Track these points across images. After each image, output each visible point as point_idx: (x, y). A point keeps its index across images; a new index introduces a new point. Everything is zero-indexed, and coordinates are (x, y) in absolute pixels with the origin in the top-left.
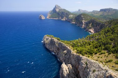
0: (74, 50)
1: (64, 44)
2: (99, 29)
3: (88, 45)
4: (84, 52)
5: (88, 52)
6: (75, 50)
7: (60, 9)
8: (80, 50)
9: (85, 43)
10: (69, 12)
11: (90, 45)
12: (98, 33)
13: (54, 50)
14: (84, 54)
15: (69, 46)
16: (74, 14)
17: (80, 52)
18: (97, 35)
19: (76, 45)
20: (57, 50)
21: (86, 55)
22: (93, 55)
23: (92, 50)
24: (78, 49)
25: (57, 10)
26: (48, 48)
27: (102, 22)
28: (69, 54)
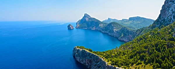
0: (108, 61)
1: (97, 55)
2: (132, 38)
3: (122, 55)
4: (119, 63)
5: (123, 62)
6: (110, 62)
7: (89, 19)
8: (115, 61)
9: (119, 53)
10: (99, 21)
11: (125, 55)
12: (131, 42)
13: (85, 63)
14: (120, 66)
15: (102, 58)
16: (105, 23)
17: (115, 63)
18: (130, 44)
19: (111, 56)
20: (89, 62)
21: (122, 67)
22: (130, 65)
23: (128, 60)
24: (113, 60)
25: (87, 19)
26: (79, 61)
27: (134, 31)
28: (104, 66)
